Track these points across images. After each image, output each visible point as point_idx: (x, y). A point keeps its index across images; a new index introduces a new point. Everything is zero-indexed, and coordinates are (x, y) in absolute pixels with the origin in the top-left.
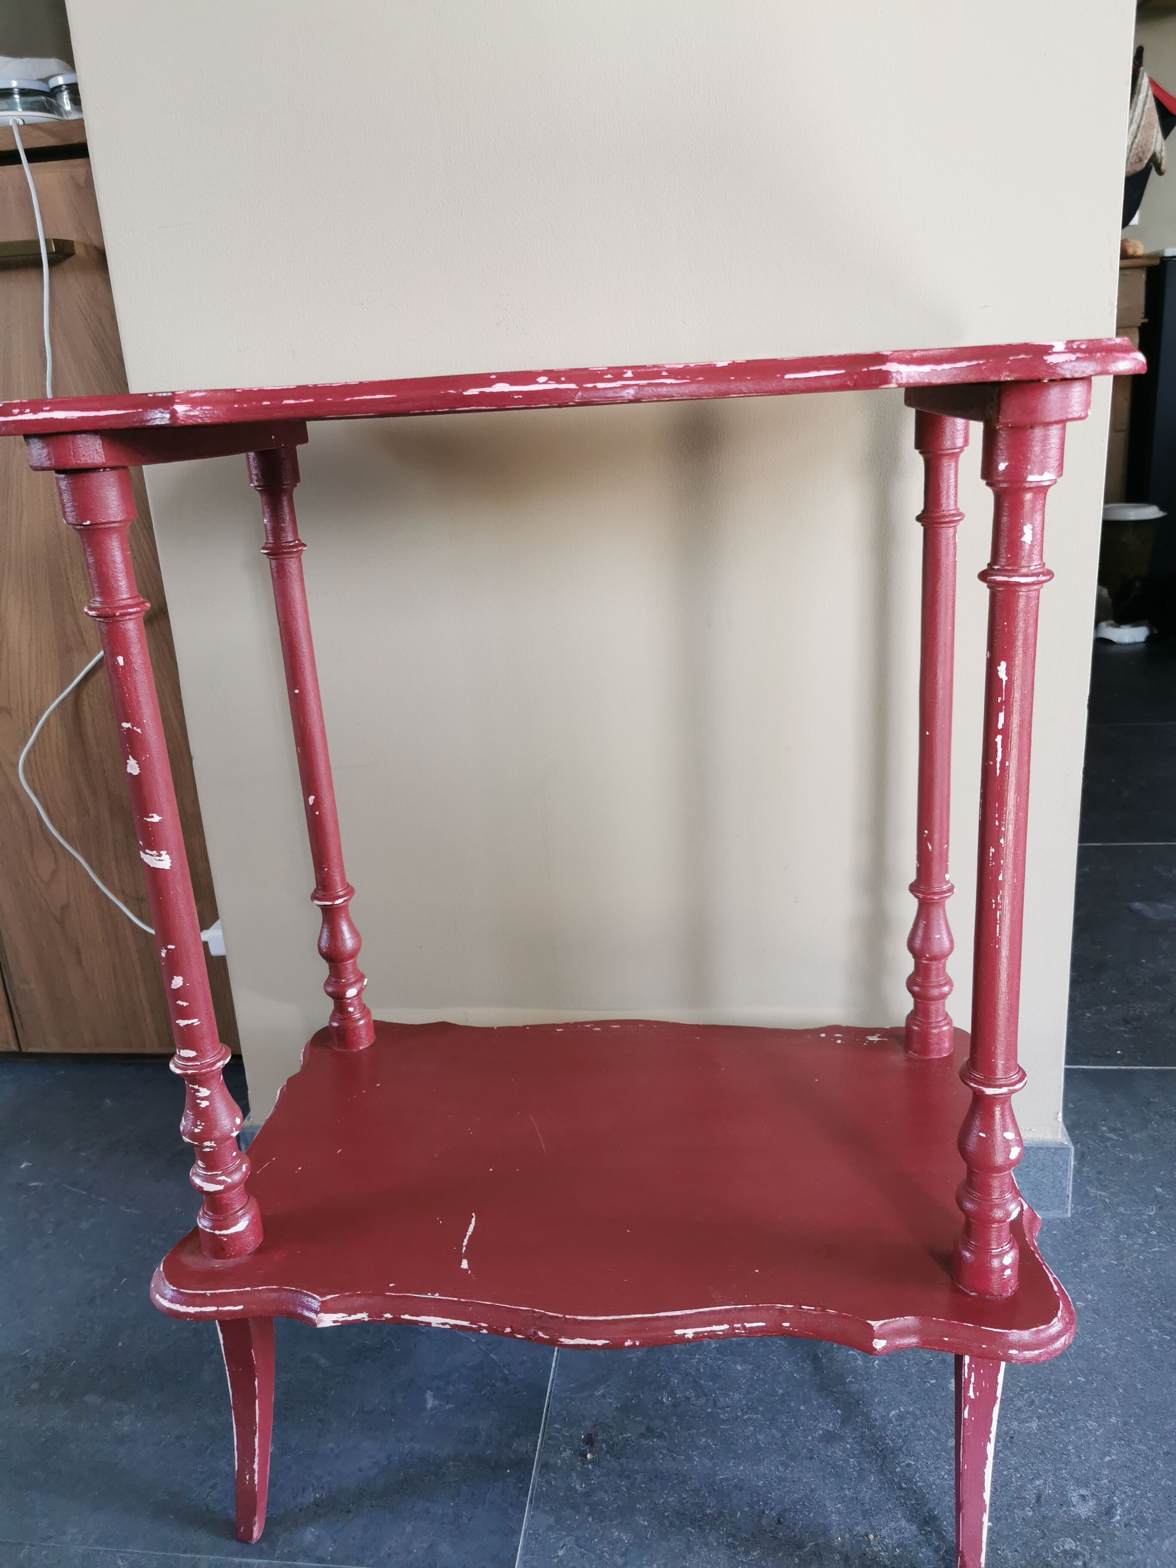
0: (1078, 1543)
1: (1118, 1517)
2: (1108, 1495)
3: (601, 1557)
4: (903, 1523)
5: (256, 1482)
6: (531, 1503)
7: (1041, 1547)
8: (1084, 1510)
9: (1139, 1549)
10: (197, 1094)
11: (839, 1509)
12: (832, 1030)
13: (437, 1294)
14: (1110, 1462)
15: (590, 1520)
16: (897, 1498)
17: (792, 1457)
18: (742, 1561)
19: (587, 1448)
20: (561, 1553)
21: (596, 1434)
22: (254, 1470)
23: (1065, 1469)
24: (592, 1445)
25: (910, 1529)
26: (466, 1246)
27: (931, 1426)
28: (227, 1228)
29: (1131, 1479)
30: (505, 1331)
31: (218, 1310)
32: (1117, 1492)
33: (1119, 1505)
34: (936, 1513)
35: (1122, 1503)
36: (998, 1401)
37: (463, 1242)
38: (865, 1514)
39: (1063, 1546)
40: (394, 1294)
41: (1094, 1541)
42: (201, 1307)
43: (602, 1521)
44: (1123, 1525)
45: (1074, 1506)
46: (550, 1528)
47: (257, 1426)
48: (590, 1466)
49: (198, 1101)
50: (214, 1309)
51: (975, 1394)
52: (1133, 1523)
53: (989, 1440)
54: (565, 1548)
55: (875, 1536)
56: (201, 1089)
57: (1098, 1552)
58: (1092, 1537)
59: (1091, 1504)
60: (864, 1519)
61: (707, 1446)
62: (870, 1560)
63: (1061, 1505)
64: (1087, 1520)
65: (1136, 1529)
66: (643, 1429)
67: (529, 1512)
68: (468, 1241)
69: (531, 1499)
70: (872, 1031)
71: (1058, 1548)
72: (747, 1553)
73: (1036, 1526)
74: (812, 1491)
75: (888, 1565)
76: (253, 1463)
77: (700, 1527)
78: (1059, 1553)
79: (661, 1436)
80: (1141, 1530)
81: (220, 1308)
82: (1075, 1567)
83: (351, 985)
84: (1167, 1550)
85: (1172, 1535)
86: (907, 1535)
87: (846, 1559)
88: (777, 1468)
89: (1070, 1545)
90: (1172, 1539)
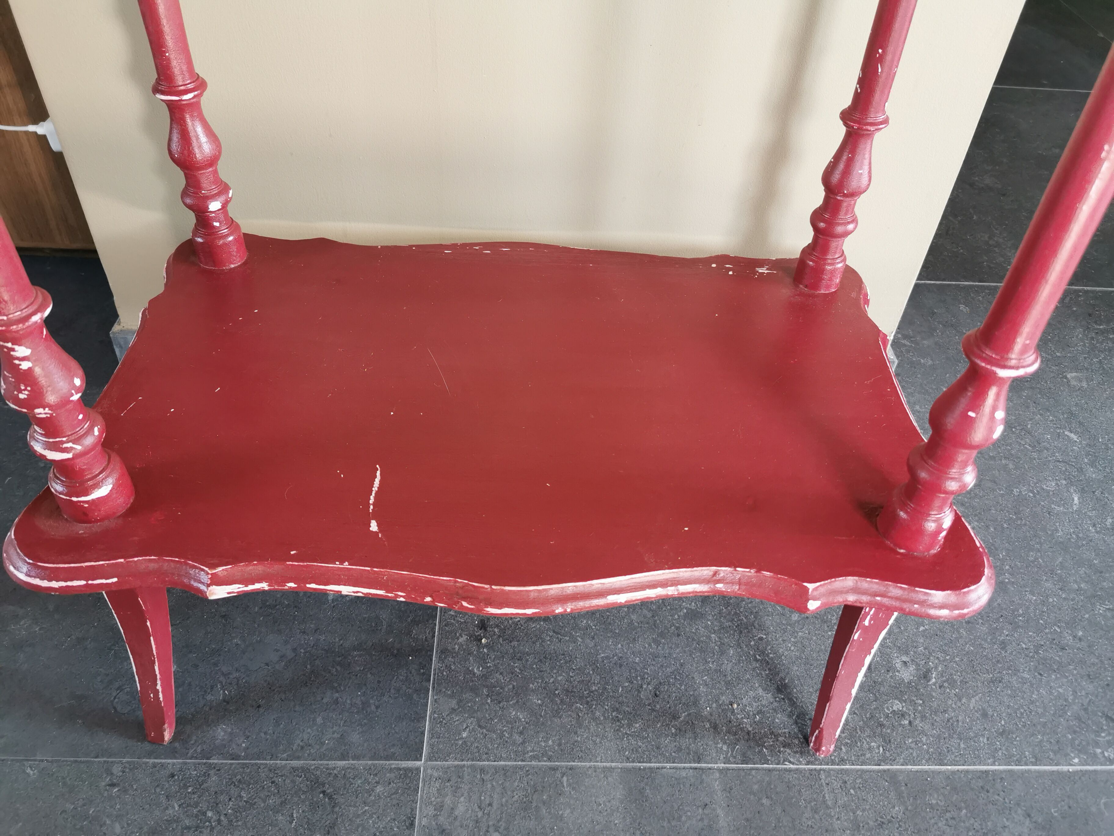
0: (904, 704)
1: (934, 680)
2: (924, 661)
3: (502, 736)
4: (760, 691)
5: (161, 699)
6: (433, 688)
7: (875, 709)
8: (907, 674)
9: (952, 708)
10: (12, 353)
11: (705, 681)
12: (722, 259)
13: (347, 563)
14: (924, 631)
15: (489, 701)
16: (754, 669)
17: (662, 635)
18: (626, 733)
19: (481, 632)
20: (465, 735)
22: (158, 691)
24: (486, 630)
25: (767, 697)
26: (374, 504)
28: (87, 495)
29: (942, 646)
30: (425, 600)
31: (87, 583)
32: (931, 658)
33: (933, 669)
34: (787, 681)
35: (936, 668)
37: (370, 499)
38: (728, 683)
39: (892, 708)
40: (296, 563)
41: (916, 701)
42: (66, 581)
43: (500, 702)
44: (938, 687)
45: (898, 671)
46: (453, 711)
47: (156, 657)
48: (485, 650)
49: (17, 362)
50: (83, 583)
51: (870, 622)
52: (946, 684)
53: (870, 653)
54: (468, 729)
55: (738, 705)
56: (16, 347)
57: (920, 712)
58: (915, 699)
59: (911, 669)
60: (727, 689)
61: (588, 627)
62: (735, 726)
63: (888, 671)
64: (909, 683)
65: (948, 690)
67: (433, 696)
68: (375, 498)
69: (433, 684)
70: (761, 263)
71: (888, 709)
72: (630, 726)
73: (869, 690)
74: (682, 665)
75: (750, 731)
76: (156, 684)
77: (587, 703)
78: (889, 714)
80: (953, 691)
81: (90, 582)
82: (903, 726)
83: (213, 197)
84: (974, 708)
85: (977, 695)
86: (764, 702)
87: (715, 727)
88: (650, 645)
89: (898, 706)
90: (977, 698)
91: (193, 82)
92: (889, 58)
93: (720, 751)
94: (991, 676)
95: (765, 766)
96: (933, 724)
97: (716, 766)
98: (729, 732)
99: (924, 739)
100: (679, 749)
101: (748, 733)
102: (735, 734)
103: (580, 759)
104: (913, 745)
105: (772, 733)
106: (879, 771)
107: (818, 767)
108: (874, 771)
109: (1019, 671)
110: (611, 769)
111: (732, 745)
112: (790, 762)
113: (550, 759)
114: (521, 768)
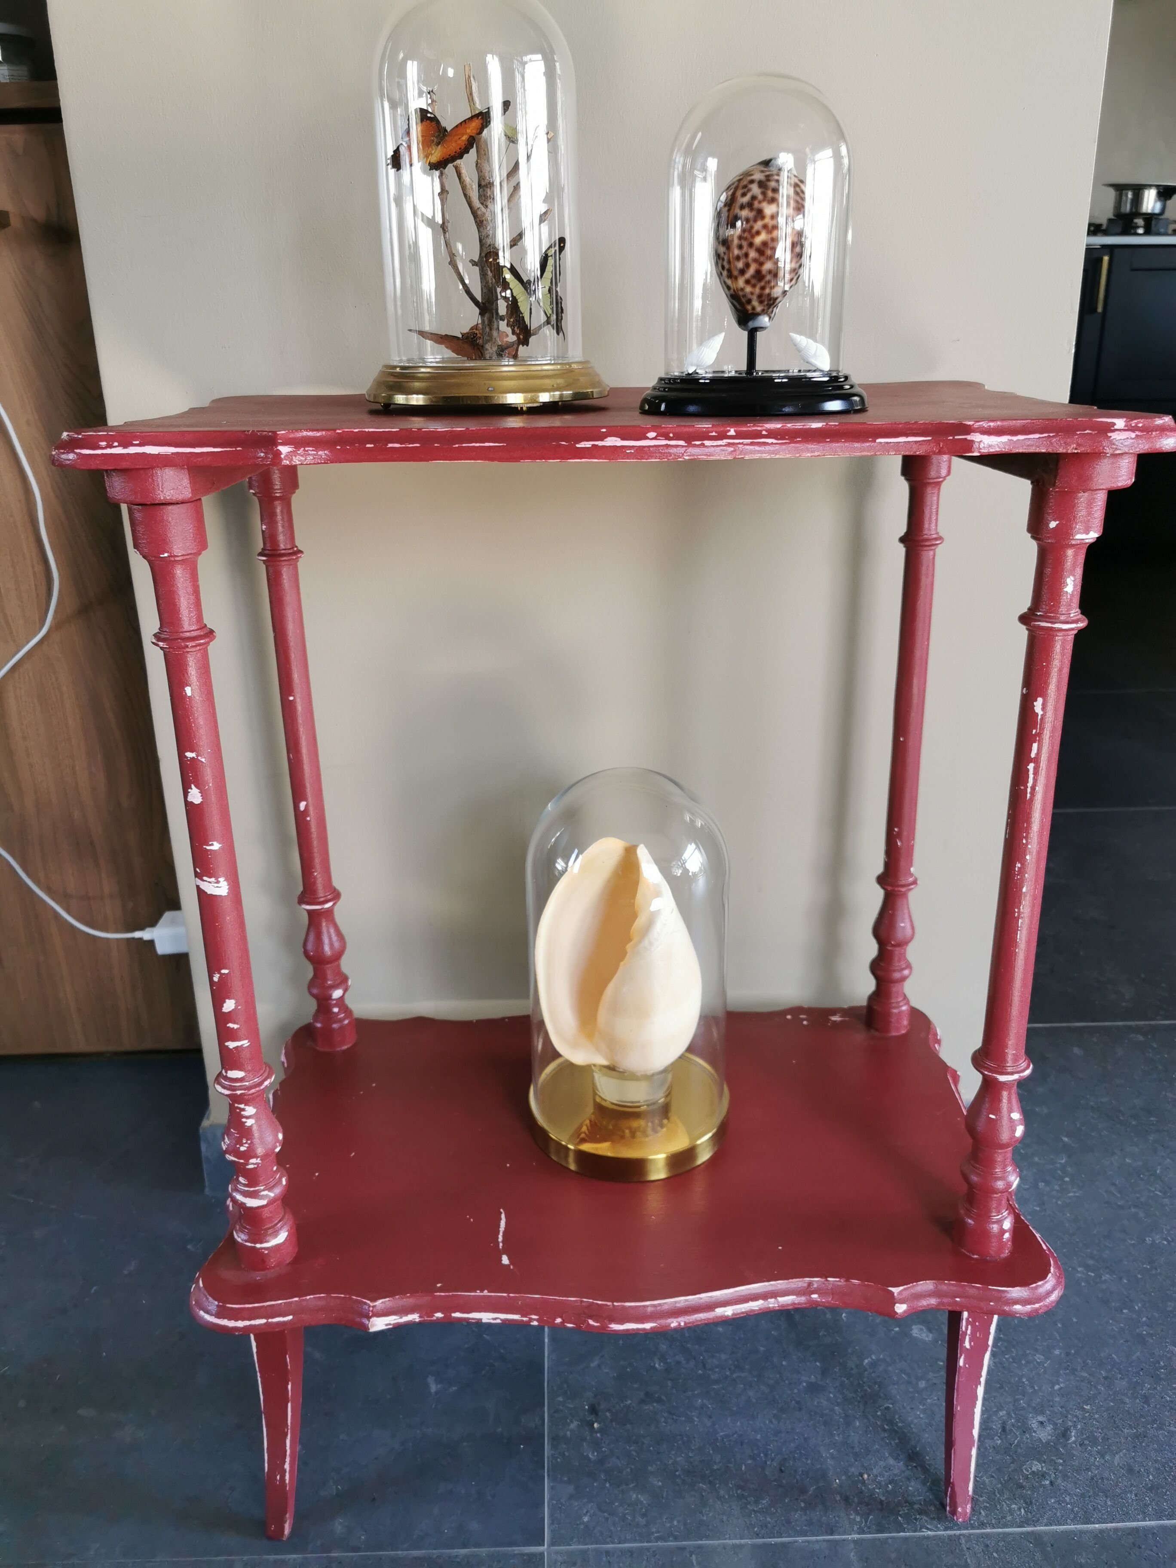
0: (1043, 1465)
1: (1073, 1439)
2: (1062, 1420)
3: (624, 1519)
4: (891, 1461)
5: (287, 1482)
6: (548, 1475)
8: (1044, 1434)
9: (1095, 1465)
10: (242, 1113)
11: (832, 1454)
12: (796, 1011)
13: (486, 1291)
14: (1059, 1390)
15: (608, 1485)
16: (883, 1439)
17: (782, 1410)
18: (754, 1511)
19: (592, 1417)
20: (586, 1519)
21: (599, 1404)
22: (285, 1471)
23: (1023, 1399)
24: (597, 1414)
25: (898, 1466)
26: (503, 1242)
27: (902, 1371)
28: (266, 1242)
29: (1079, 1403)
30: (556, 1322)
31: (268, 1320)
32: (1069, 1416)
33: (1072, 1428)
34: (918, 1449)
35: (1075, 1426)
36: (990, 1349)
37: (498, 1238)
38: (856, 1455)
39: (1031, 1469)
40: (443, 1294)
41: (1056, 1461)
42: (250, 1320)
43: (619, 1486)
44: (1078, 1445)
45: (1035, 1432)
46: (571, 1497)
47: (289, 1427)
48: (599, 1435)
49: (244, 1120)
50: (263, 1321)
51: (970, 1343)
52: (1086, 1442)
53: (980, 1383)
54: (588, 1514)
55: (869, 1475)
56: (247, 1108)
57: (1061, 1472)
58: (1054, 1458)
59: (1049, 1428)
60: (856, 1460)
61: (703, 1406)
62: (867, 1497)
63: (1024, 1432)
64: (1048, 1443)
65: (1089, 1448)
66: (641, 1394)
67: (548, 1483)
68: (504, 1236)
69: (548, 1472)
70: (834, 1011)
71: (1027, 1470)
72: (757, 1502)
73: (1005, 1453)
74: (806, 1439)
75: (883, 1501)
76: (285, 1462)
77: (710, 1482)
78: (1028, 1475)
79: (659, 1401)
80: (1095, 1448)
81: (270, 1320)
82: (1044, 1486)
83: (335, 987)
84: (1118, 1464)
85: (1121, 1451)
86: (896, 1471)
87: (846, 1499)
88: (770, 1421)
89: (1037, 1466)
90: (1121, 1454)
91: (332, 893)
92: (905, 833)
93: (852, 1522)
94: (1135, 1431)
95: (902, 1534)
96: (1076, 1483)
97: (850, 1537)
98: (860, 1503)
99: (1068, 1499)
100: (810, 1523)
101: (881, 1502)
102: (867, 1504)
103: (707, 1537)
104: (1056, 1506)
105: (906, 1502)
106: (1022, 1533)
107: (958, 1532)
108: (1017, 1534)
110: (741, 1546)
111: (865, 1516)
112: (928, 1529)
113: (676, 1539)
114: (648, 1549)
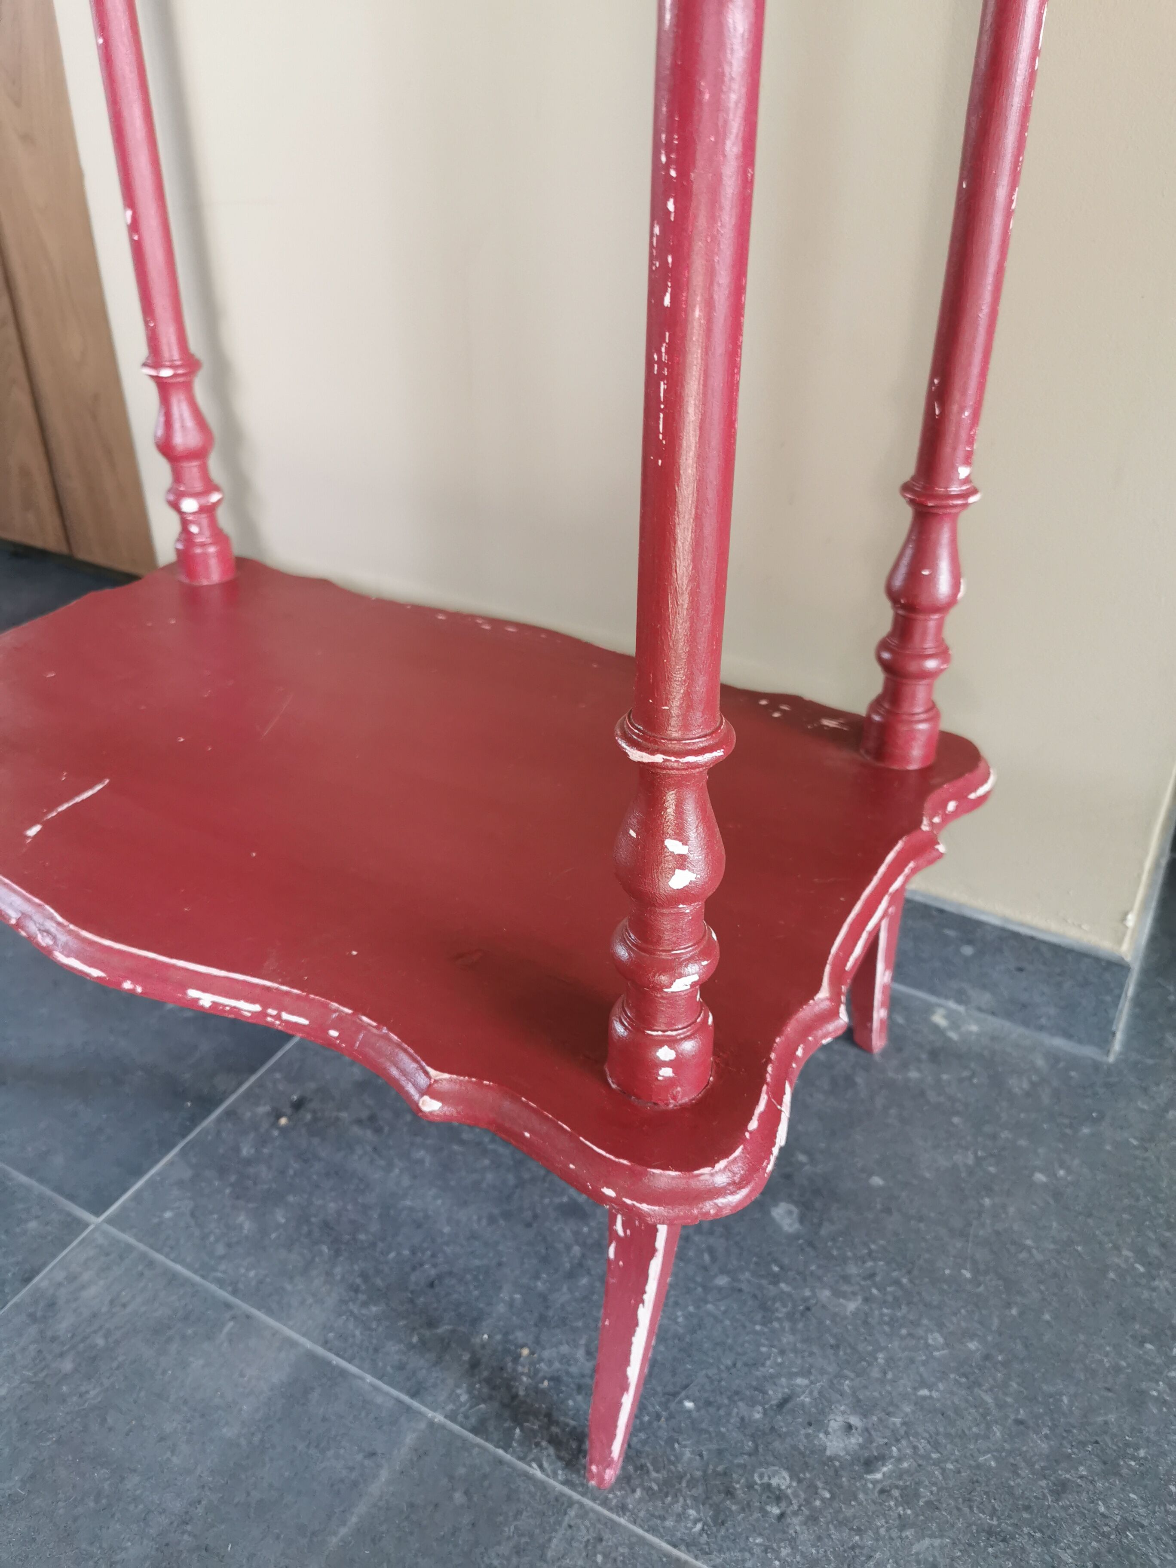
0: (794, 1484)
1: (878, 1476)
2: (886, 1440)
3: (204, 1237)
6: (183, 1147)
7: (739, 1466)
8: (838, 1444)
9: (877, 1532)
11: (514, 1300)
14: (924, 1398)
15: (227, 1191)
17: (507, 1215)
18: (352, 1312)
19: (288, 1111)
20: (167, 1215)
21: (311, 1100)
23: (852, 1380)
24: (297, 1109)
27: (711, 1250)
29: (938, 1434)
32: (904, 1442)
33: (892, 1460)
35: (899, 1460)
38: (543, 1320)
39: (770, 1478)
41: (820, 1490)
43: (238, 1198)
44: (877, 1489)
45: (827, 1433)
46: (180, 1183)
48: (275, 1132)
52: (896, 1493)
54: (176, 1211)
55: (532, 1353)
57: (812, 1509)
58: (820, 1484)
59: (853, 1440)
60: (536, 1325)
61: (420, 1162)
62: (504, 1378)
63: (810, 1424)
64: (831, 1459)
65: (892, 1503)
66: (365, 1114)
67: (173, 1156)
69: (186, 1143)
70: (830, 713)
71: (761, 1476)
72: (365, 1304)
73: (752, 1435)
74: (499, 1264)
75: (519, 1396)
77: (337, 1251)
78: (756, 1484)
79: (378, 1131)
80: (900, 1508)
82: (765, 1514)
84: (917, 1554)
85: (942, 1536)
86: (573, 1370)
87: (474, 1365)
88: (479, 1219)
89: (782, 1480)
90: (937, 1542)
93: (453, 1397)
94: (995, 1522)
95: (500, 1452)
96: (819, 1538)
97: (430, 1414)
98: (488, 1381)
99: (785, 1552)
100: (401, 1367)
101: (515, 1397)
102: (494, 1388)
103: (270, 1312)
104: (757, 1550)
105: (549, 1415)
106: (668, 1555)
107: (576, 1496)
108: (660, 1551)
109: (1057, 1542)
110: (293, 1344)
111: (476, 1399)
112: (541, 1467)
113: (235, 1292)
114: (193, 1285)
